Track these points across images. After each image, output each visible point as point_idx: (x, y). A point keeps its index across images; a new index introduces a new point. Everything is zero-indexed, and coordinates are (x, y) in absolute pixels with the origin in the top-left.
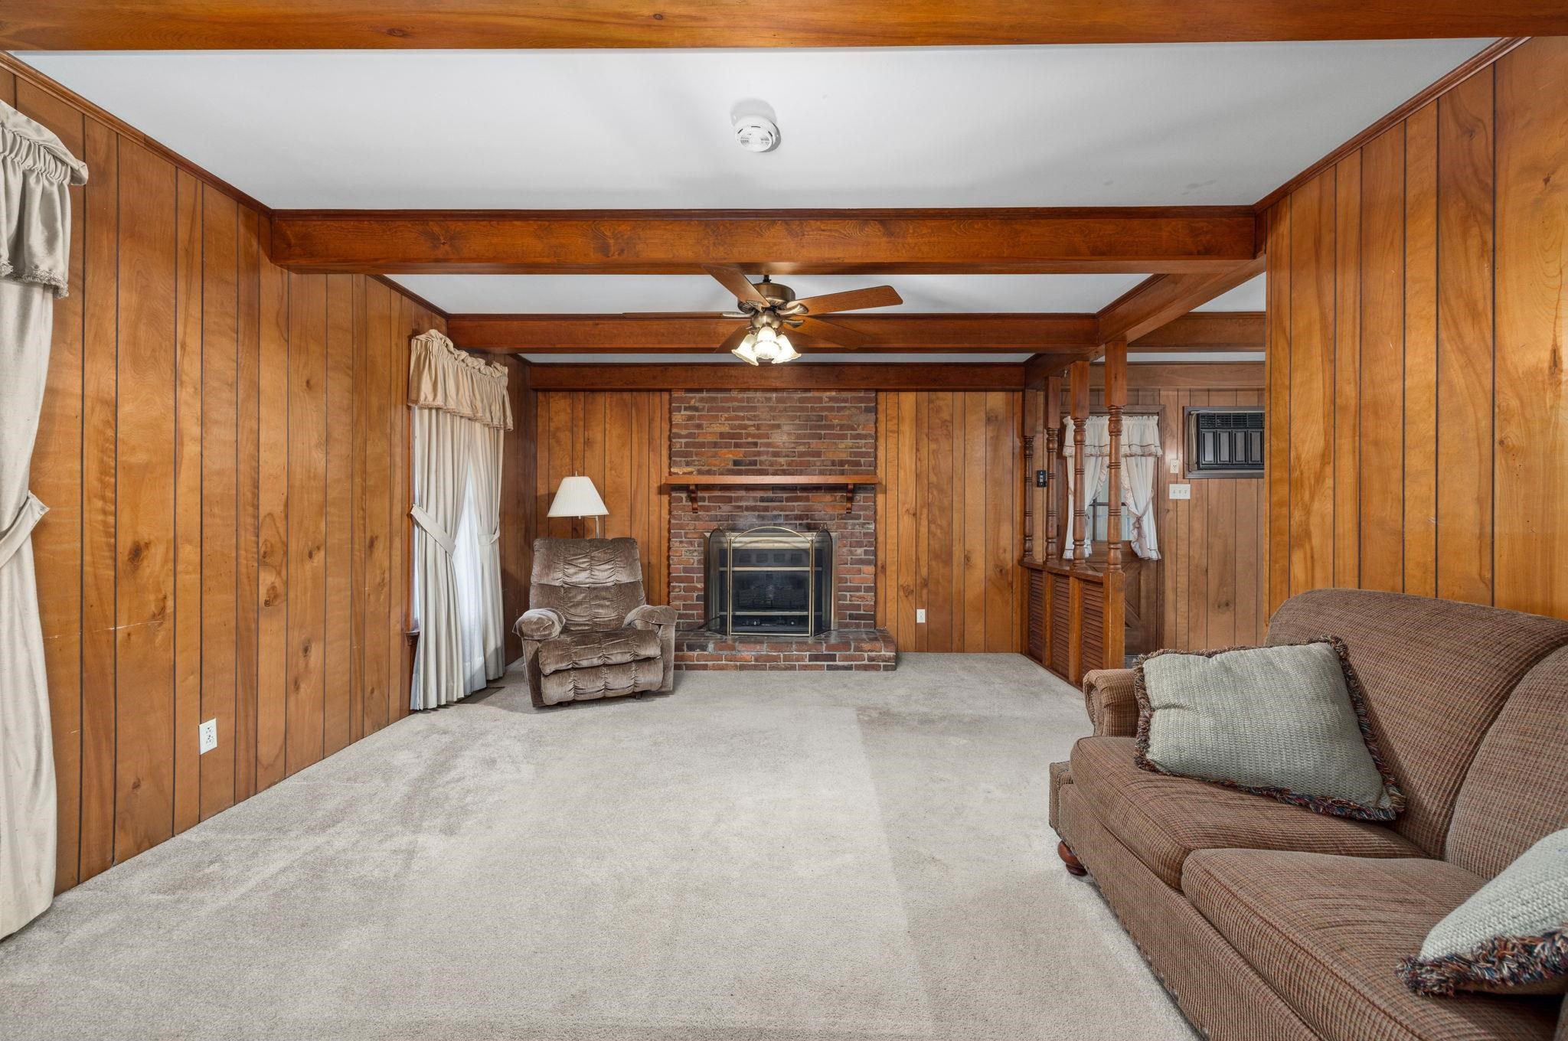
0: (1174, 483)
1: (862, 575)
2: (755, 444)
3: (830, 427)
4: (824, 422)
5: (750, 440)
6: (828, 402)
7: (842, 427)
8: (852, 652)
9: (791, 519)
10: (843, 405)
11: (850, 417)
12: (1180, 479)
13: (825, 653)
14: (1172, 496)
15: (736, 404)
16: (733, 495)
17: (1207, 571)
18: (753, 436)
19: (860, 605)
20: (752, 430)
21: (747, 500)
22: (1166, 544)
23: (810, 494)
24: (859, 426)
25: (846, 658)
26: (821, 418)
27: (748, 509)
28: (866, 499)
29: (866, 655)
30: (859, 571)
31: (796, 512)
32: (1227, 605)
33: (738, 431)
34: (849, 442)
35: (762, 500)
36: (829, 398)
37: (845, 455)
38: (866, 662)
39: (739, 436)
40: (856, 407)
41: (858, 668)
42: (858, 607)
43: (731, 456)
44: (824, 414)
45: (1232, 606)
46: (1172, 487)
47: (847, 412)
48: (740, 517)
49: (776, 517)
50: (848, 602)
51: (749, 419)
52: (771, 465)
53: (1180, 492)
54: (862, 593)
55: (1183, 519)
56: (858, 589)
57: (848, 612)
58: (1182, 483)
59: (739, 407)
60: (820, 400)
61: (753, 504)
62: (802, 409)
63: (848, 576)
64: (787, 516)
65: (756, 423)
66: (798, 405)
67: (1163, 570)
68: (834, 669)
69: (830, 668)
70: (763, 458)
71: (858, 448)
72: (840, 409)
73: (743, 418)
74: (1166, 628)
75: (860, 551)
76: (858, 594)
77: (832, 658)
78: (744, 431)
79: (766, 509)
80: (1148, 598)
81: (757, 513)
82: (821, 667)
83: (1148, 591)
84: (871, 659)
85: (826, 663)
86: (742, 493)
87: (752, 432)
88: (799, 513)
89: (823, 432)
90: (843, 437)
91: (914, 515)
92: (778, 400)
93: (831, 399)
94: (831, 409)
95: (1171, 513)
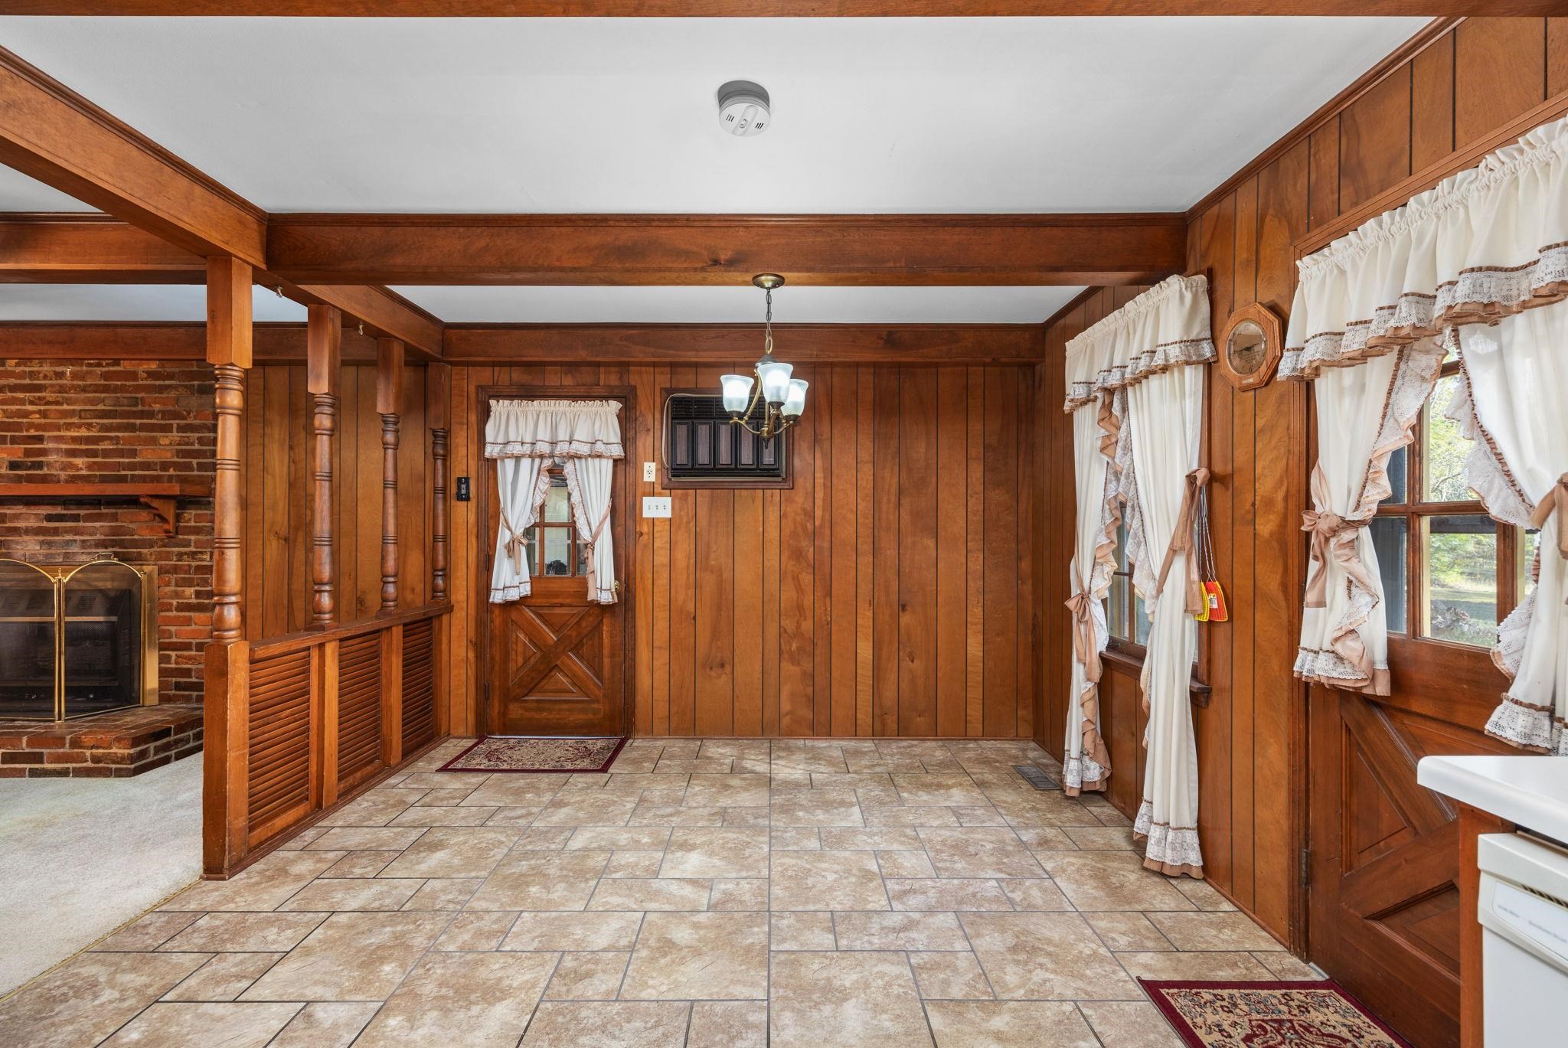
0: (649, 495)
1: (194, 627)
2: (40, 439)
3: (150, 414)
4: (140, 408)
5: (32, 432)
6: (146, 379)
7: (165, 414)
8: (67, 749)
9: (90, 547)
10: (167, 382)
11: (177, 400)
12: (658, 488)
13: (27, 751)
14: (646, 514)
15: (13, 381)
16: (8, 512)
17: (694, 618)
18: (38, 427)
19: (190, 670)
20: (36, 419)
21: (27, 520)
22: (638, 580)
23: (120, 511)
24: (189, 413)
25: (58, 759)
26: (135, 402)
27: (27, 531)
28: (198, 518)
29: (88, 753)
30: (188, 621)
31: (98, 537)
32: (722, 666)
33: (16, 420)
34: (175, 435)
35: (50, 518)
36: (147, 372)
37: (169, 455)
38: (89, 764)
39: (18, 427)
40: (185, 386)
41: (79, 773)
42: (187, 673)
43: (5, 456)
44: (140, 396)
45: (728, 668)
46: (647, 501)
47: (173, 394)
48: (17, 543)
49: (68, 543)
50: (173, 666)
51: (32, 403)
52: (63, 469)
53: (657, 507)
54: (193, 653)
55: (661, 542)
56: (187, 646)
57: (174, 680)
58: (660, 495)
59: (16, 385)
60: (133, 375)
61: (37, 524)
62: (105, 389)
63: (173, 629)
64: (83, 541)
65: (42, 408)
66: (103, 382)
67: (634, 617)
68: (39, 776)
69: (34, 773)
70: (52, 458)
71: (187, 444)
72: (161, 389)
73: (22, 402)
74: (639, 698)
75: (190, 591)
76: (186, 653)
77: (38, 758)
78: (25, 420)
79: (55, 532)
80: (612, 656)
81: (41, 538)
82: (20, 773)
83: (612, 647)
84: (96, 759)
85: (28, 766)
86: (19, 509)
87: (36, 421)
88: (103, 537)
89: (138, 422)
90: (166, 429)
91: (286, 540)
92: (74, 376)
93: (151, 375)
94: (148, 389)
95: (645, 537)
